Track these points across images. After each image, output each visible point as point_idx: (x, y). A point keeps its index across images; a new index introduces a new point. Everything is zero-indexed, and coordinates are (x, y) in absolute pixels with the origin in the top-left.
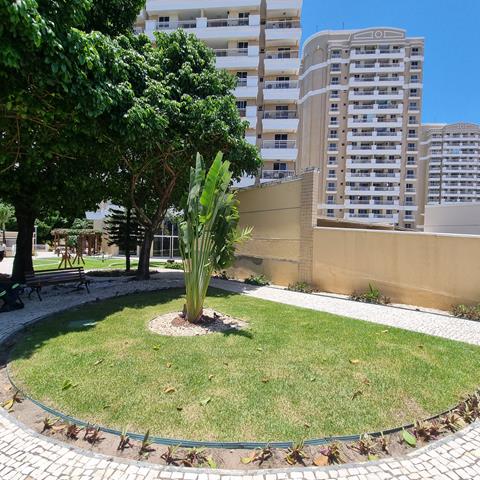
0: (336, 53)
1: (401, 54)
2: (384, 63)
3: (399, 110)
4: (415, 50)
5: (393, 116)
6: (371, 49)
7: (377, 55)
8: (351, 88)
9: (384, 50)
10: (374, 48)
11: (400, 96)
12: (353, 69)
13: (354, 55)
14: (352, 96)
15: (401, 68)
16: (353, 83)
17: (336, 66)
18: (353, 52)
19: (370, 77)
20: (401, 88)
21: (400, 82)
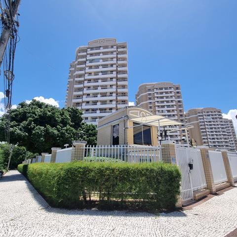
0: (149, 90)
1: (172, 90)
2: (167, 93)
3: (175, 108)
4: (177, 88)
5: (173, 110)
6: (161, 89)
7: (164, 90)
8: (156, 101)
9: (166, 89)
10: (162, 88)
11: (174, 103)
12: (156, 95)
13: (155, 91)
14: (157, 104)
15: (173, 94)
16: (156, 99)
17: (150, 94)
18: (155, 90)
19: (162, 97)
20: (174, 101)
21: (173, 99)
